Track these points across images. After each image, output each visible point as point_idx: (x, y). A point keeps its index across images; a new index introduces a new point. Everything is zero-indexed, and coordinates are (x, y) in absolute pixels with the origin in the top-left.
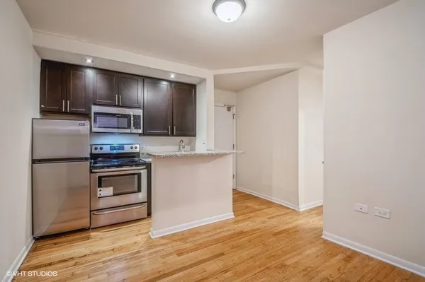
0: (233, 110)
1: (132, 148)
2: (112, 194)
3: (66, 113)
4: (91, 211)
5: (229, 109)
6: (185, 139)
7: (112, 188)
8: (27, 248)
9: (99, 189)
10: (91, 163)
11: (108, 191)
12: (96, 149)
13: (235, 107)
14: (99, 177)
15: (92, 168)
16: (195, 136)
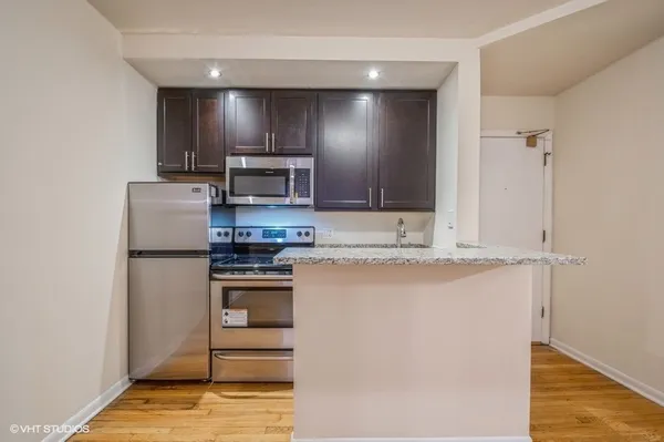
0: (545, 144)
1: (300, 234)
2: (245, 323)
3: (189, 172)
4: (211, 350)
5: (531, 141)
6: (410, 217)
7: (245, 312)
8: (102, 401)
9: (224, 311)
10: (213, 261)
11: (239, 317)
12: (241, 234)
13: (549, 136)
14: (224, 288)
15: (213, 270)
16: (432, 209)
